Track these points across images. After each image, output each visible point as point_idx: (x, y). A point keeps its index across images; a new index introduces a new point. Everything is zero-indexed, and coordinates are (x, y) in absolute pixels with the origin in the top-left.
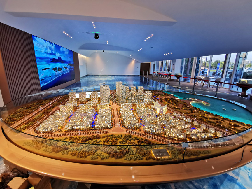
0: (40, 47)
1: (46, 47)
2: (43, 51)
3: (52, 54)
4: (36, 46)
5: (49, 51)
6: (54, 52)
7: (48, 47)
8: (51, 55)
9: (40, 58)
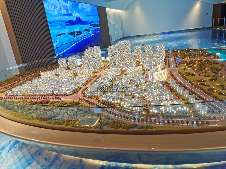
0: (52, 9)
1: (59, 7)
2: (56, 13)
3: (68, 15)
4: (48, 8)
5: (64, 12)
6: (70, 12)
7: (62, 7)
8: (66, 17)
9: (53, 22)
